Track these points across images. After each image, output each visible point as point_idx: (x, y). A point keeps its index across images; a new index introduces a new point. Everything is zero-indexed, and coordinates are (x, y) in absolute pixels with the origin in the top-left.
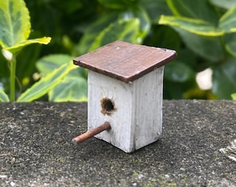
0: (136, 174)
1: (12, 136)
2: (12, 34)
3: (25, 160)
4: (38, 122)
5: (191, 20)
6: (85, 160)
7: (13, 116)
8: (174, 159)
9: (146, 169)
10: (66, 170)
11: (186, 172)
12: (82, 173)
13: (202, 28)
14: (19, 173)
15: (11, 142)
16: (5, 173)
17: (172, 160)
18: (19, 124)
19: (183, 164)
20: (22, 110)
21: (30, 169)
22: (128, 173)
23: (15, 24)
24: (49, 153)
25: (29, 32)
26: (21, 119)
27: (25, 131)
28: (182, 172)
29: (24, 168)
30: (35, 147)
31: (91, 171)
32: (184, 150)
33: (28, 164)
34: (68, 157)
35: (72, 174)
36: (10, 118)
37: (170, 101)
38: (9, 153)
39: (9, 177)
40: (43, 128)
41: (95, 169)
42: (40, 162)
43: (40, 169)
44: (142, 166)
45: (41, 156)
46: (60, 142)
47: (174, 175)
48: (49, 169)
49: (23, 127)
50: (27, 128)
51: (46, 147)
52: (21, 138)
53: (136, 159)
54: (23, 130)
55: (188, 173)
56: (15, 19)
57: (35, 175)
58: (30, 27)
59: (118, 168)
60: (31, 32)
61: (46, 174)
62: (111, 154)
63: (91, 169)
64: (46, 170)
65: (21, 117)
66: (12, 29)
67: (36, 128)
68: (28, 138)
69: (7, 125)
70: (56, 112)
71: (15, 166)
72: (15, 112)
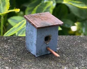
0: (63, 67)
1: (7, 51)
2: (2, 7)
3: (15, 61)
4: (17, 45)
5: (75, 2)
6: (40, 61)
7: (5, 42)
8: (78, 60)
9: (67, 65)
10: (33, 65)
11: (84, 66)
12: (40, 67)
13: (80, 5)
14: (14, 66)
15: (7, 53)
16: (7, 66)
17: (77, 61)
18: (9, 46)
19: (82, 63)
20: (9, 40)
21: (18, 65)
22: (60, 67)
23: (3, 3)
24: (24, 58)
25: (9, 6)
26: (9, 44)
27: (12, 49)
28: (82, 66)
29: (15, 64)
30: (18, 55)
31: (44, 66)
32: (81, 57)
33: (16, 62)
34: (33, 60)
35: (36, 67)
36: (4, 43)
37: (71, 36)
38: (7, 58)
39: (9, 68)
40: (19, 47)
41: (45, 65)
42: (21, 62)
43: (22, 65)
44: (65, 64)
45: (21, 59)
46: (27, 54)
47: (80, 67)
48: (26, 65)
49: (11, 47)
50: (12, 47)
51: (22, 55)
52: (11, 52)
53: (62, 61)
54: (11, 48)
55: (85, 67)
56: (3, 1)
57: (20, 67)
58: (9, 4)
59: (55, 65)
60: (10, 7)
61: (25, 67)
62: (51, 59)
63: (44, 65)
64: (25, 65)
65: (9, 43)
66: (2, 5)
67: (16, 47)
68: (14, 52)
69: (4, 46)
70: (23, 40)
71: (11, 64)
72: (6, 40)
